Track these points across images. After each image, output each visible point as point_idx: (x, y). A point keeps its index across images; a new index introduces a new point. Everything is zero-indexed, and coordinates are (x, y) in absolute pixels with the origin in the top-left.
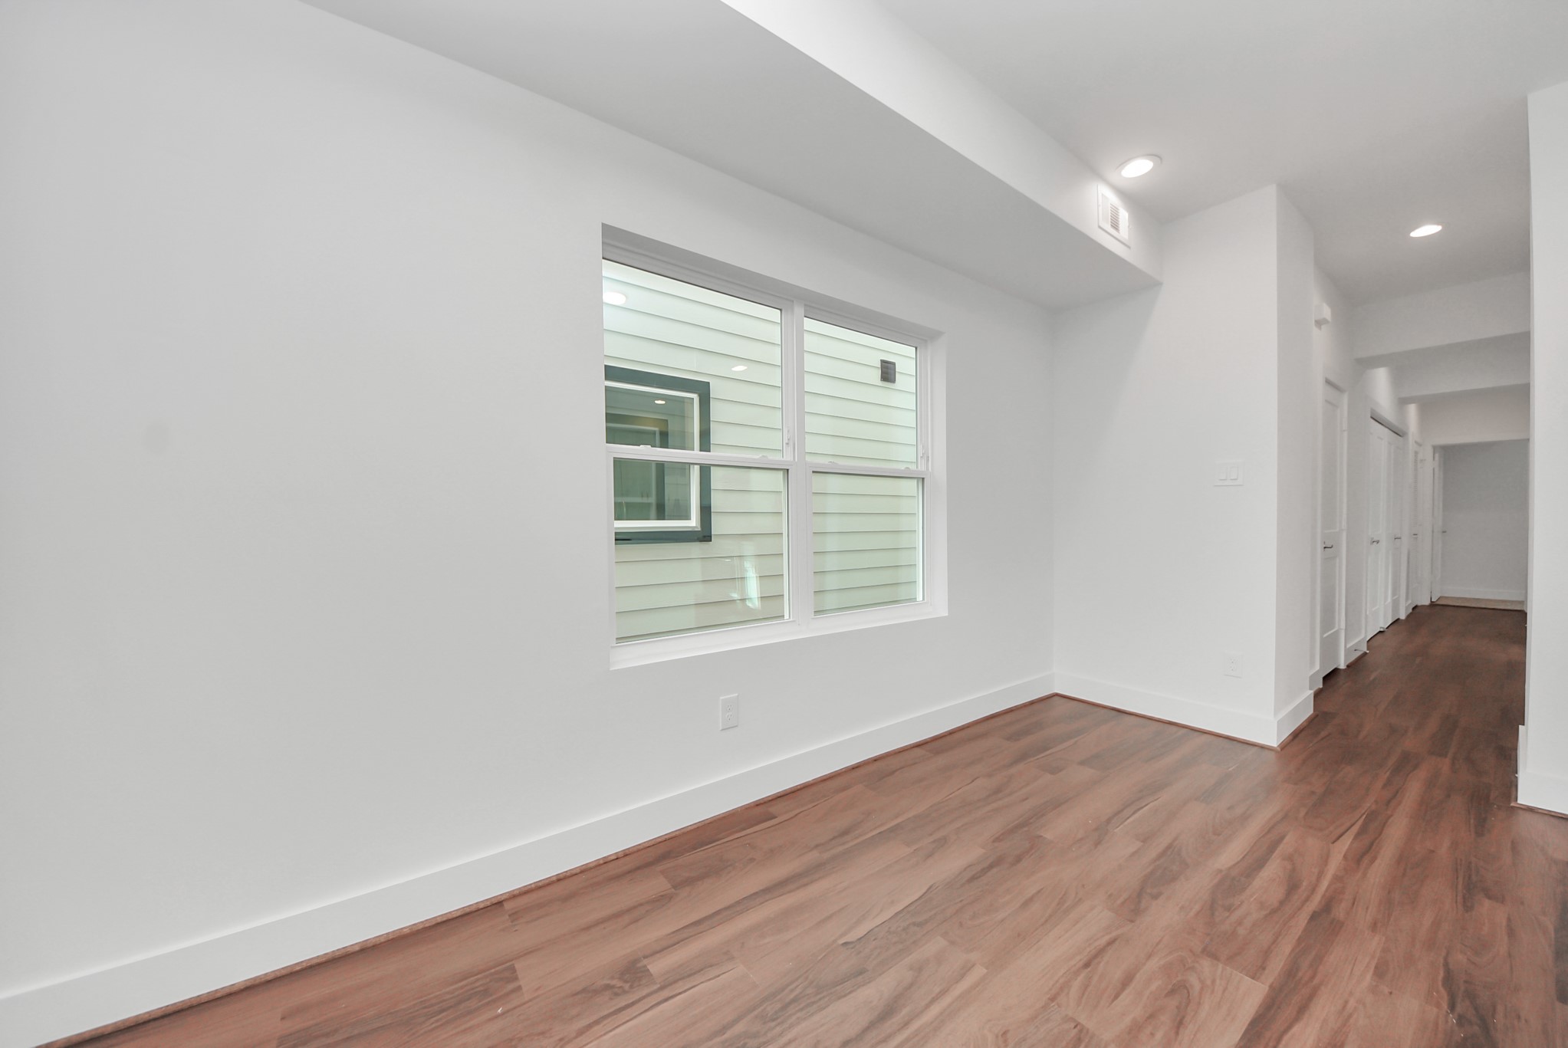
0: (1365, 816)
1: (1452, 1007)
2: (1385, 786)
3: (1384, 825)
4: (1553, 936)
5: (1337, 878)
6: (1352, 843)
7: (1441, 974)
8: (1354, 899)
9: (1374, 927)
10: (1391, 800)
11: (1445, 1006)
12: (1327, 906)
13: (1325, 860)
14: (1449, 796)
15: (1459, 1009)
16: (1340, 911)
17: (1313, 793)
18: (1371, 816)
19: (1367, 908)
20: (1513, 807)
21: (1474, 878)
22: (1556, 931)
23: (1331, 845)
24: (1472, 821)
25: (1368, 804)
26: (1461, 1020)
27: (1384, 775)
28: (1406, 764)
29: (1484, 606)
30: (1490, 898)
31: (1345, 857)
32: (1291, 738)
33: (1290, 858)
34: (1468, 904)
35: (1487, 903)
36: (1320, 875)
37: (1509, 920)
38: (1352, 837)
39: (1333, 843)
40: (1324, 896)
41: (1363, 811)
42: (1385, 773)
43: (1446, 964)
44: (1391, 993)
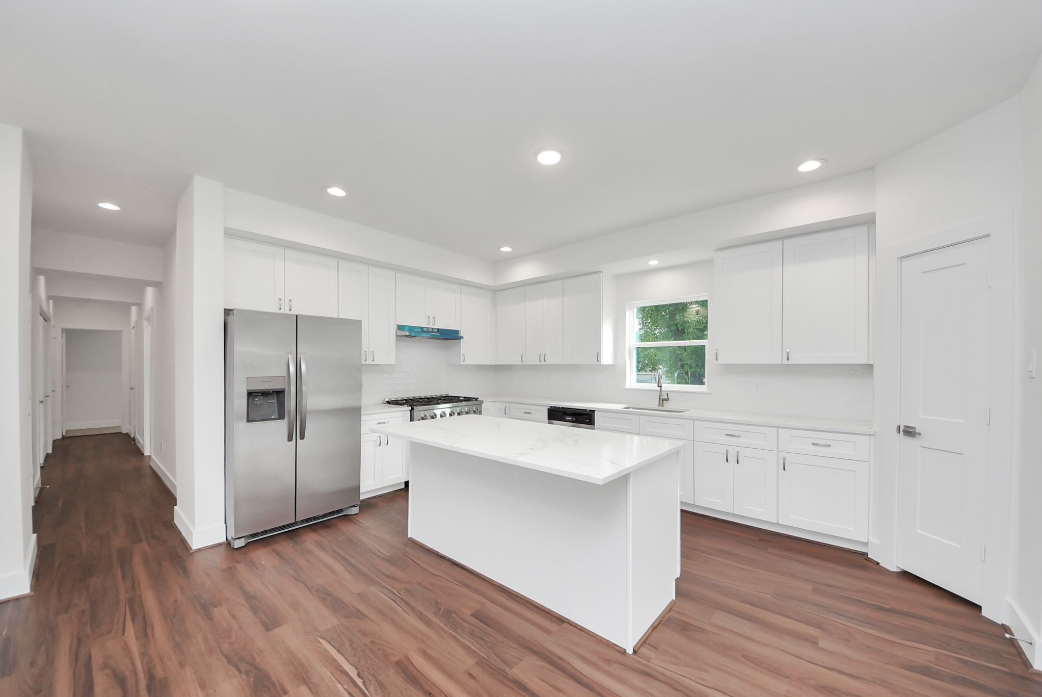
0: (127, 606)
1: (239, 671)
2: (124, 578)
3: (142, 604)
4: (247, 605)
5: (143, 655)
6: (134, 627)
7: (225, 661)
8: (160, 658)
9: (181, 665)
10: (134, 585)
11: (237, 674)
12: (151, 677)
13: (127, 649)
14: (160, 564)
15: (242, 669)
16: (159, 673)
17: (83, 611)
18: (131, 602)
19: (170, 658)
20: (192, 553)
21: (203, 602)
22: (246, 602)
23: (123, 637)
24: (180, 572)
25: (123, 596)
26: (247, 673)
27: (119, 573)
28: (125, 558)
29: (97, 433)
30: (215, 606)
31: (137, 638)
32: (35, 579)
33: (105, 666)
34: (210, 618)
35: (216, 610)
36: (132, 660)
37: (229, 611)
38: (131, 623)
39: (123, 635)
40: (144, 672)
41: (124, 602)
42: (118, 570)
43: (224, 655)
44: (215, 691)
